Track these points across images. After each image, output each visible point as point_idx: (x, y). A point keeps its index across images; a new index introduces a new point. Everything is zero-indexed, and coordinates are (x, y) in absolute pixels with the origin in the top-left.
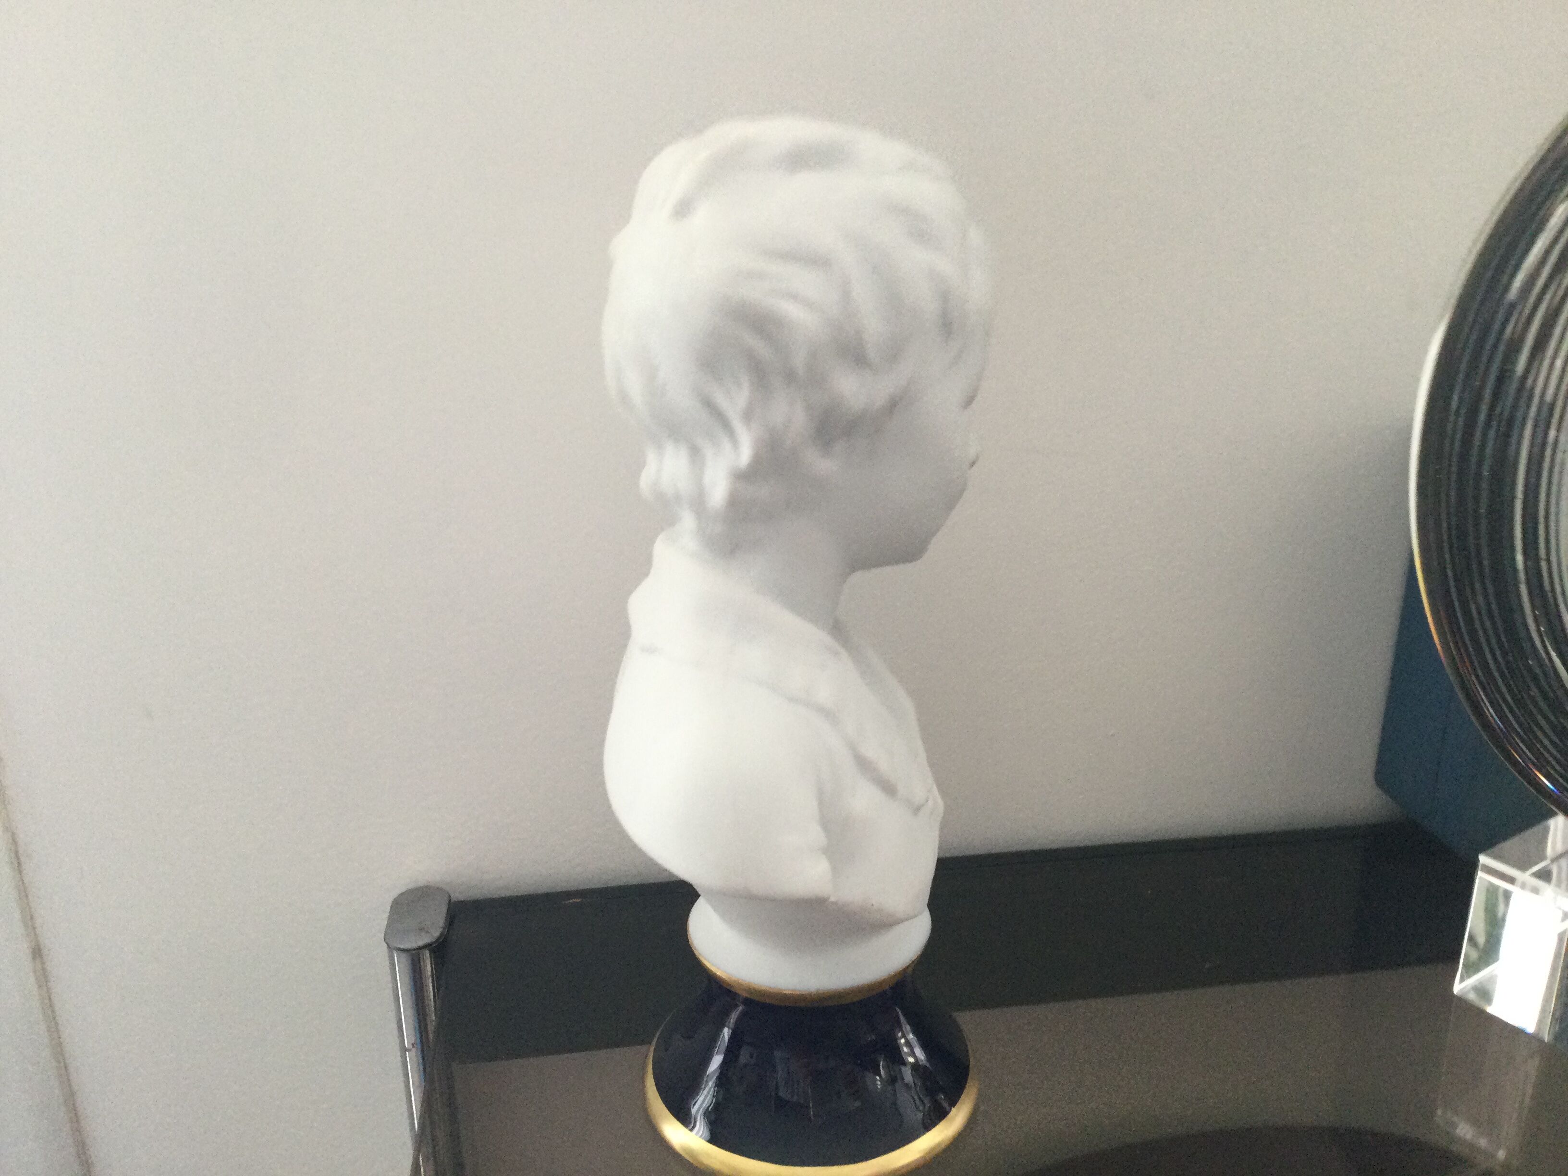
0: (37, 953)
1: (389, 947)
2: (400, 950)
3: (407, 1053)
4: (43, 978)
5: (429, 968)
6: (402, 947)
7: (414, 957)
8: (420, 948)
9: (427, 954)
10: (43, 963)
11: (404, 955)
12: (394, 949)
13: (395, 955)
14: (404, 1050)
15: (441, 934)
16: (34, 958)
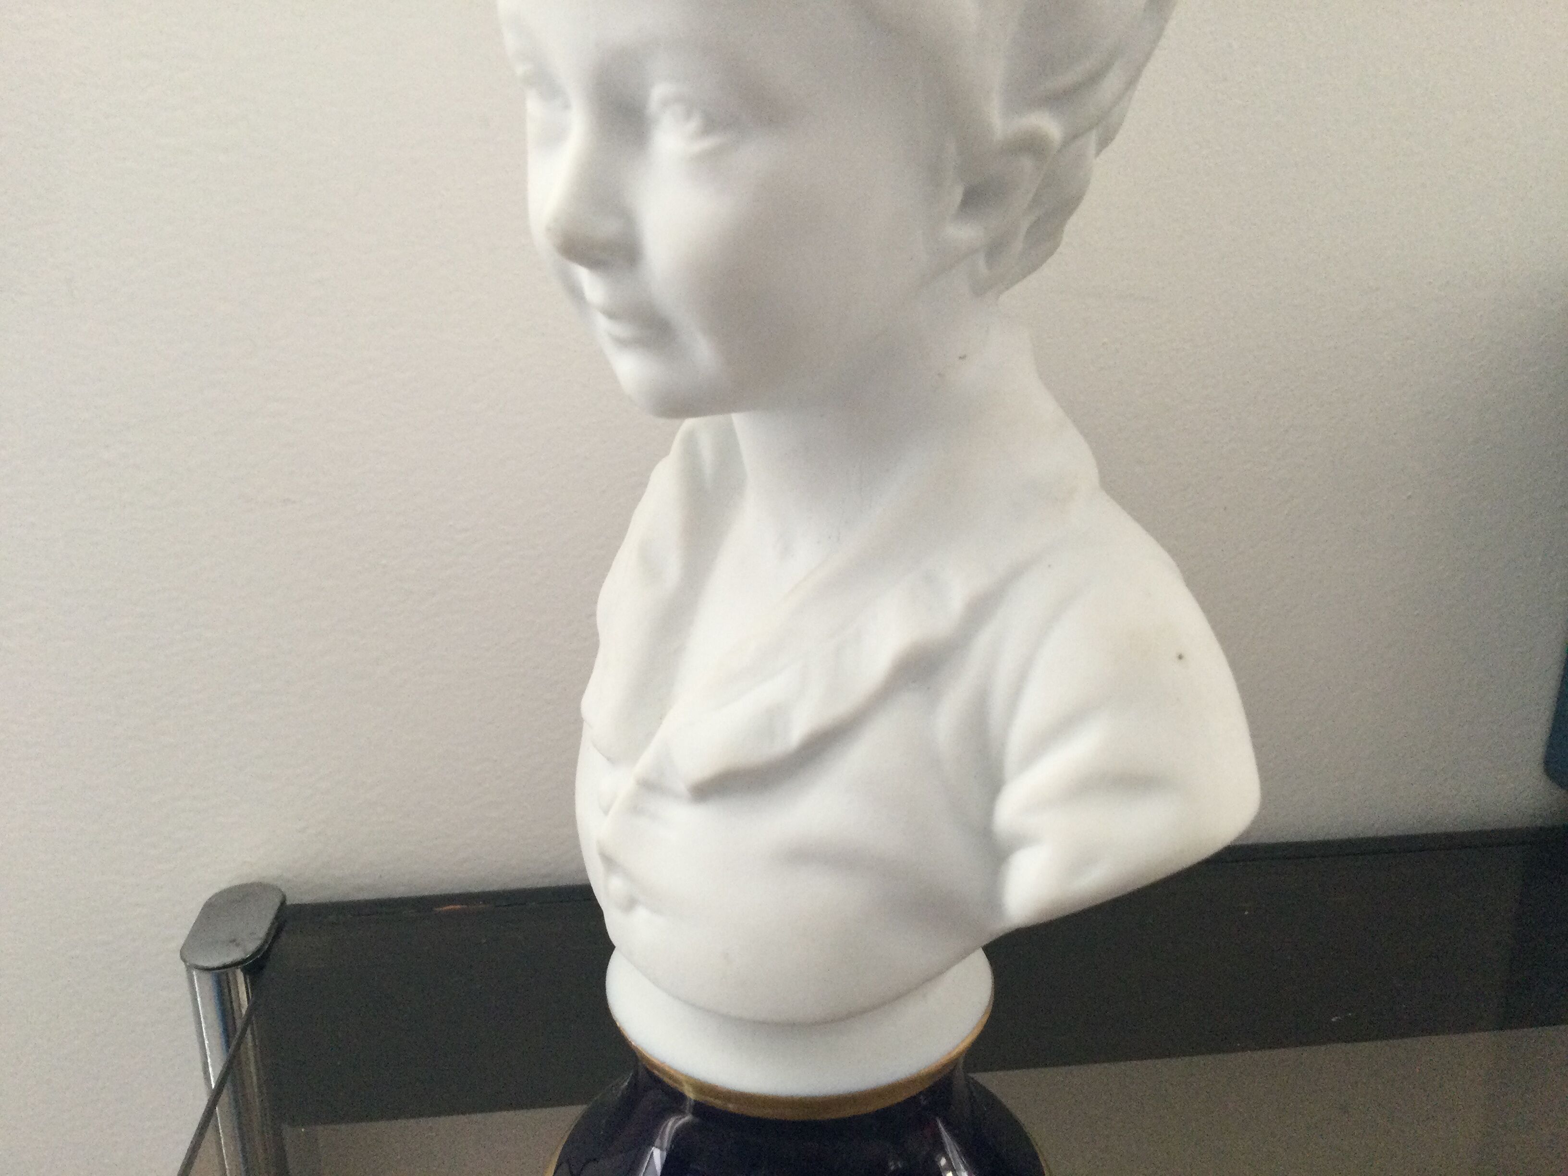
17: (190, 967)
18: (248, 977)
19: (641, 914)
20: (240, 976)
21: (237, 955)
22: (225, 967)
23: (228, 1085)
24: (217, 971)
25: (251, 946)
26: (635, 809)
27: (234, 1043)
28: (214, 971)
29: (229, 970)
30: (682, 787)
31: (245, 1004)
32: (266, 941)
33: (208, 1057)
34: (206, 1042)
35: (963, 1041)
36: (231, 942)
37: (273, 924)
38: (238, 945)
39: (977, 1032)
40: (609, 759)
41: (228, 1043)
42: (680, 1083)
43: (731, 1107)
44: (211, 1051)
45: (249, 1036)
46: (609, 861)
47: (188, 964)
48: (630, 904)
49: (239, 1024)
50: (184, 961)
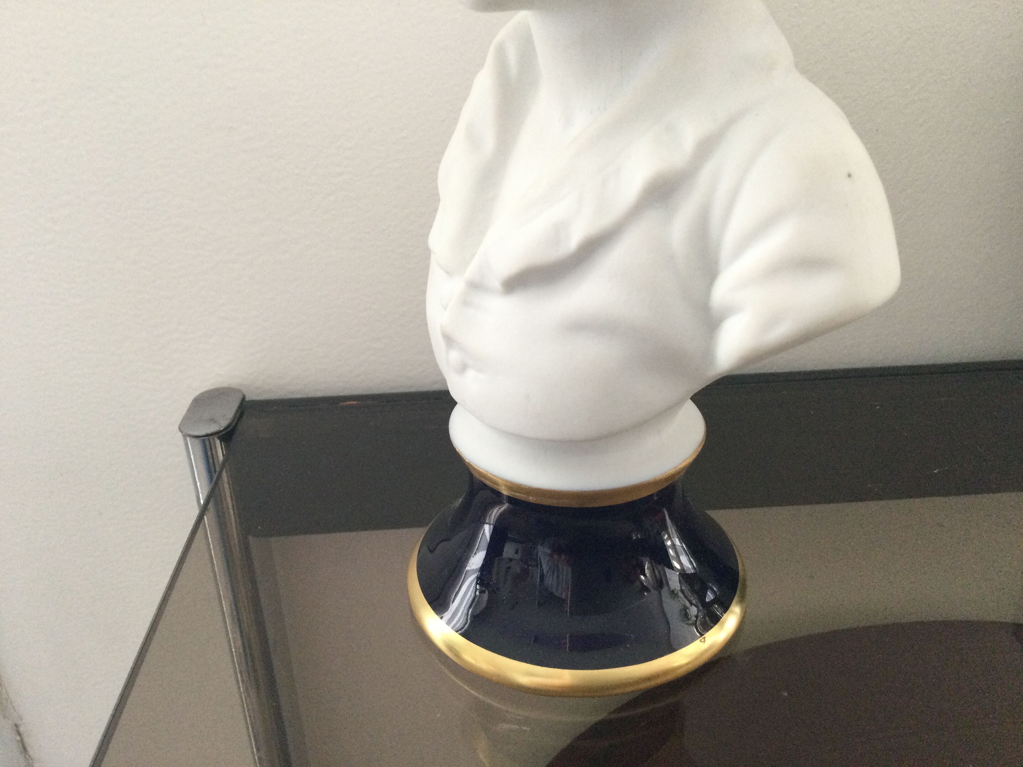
17: (185, 436)
18: (222, 443)
19: (471, 374)
20: (218, 442)
21: (214, 428)
22: (207, 435)
23: (212, 500)
24: (203, 438)
25: (222, 424)
26: (465, 303)
27: (215, 477)
28: (201, 438)
29: (211, 438)
30: (496, 284)
31: (221, 458)
32: (233, 421)
33: (200, 493)
34: (198, 484)
35: (684, 461)
36: (210, 420)
37: (237, 411)
38: (215, 422)
39: (694, 457)
40: (447, 272)
41: (211, 478)
42: (498, 485)
43: (531, 499)
44: (201, 489)
45: (224, 474)
46: (449, 340)
47: (184, 433)
48: (463, 368)
49: (218, 469)
50: (182, 432)
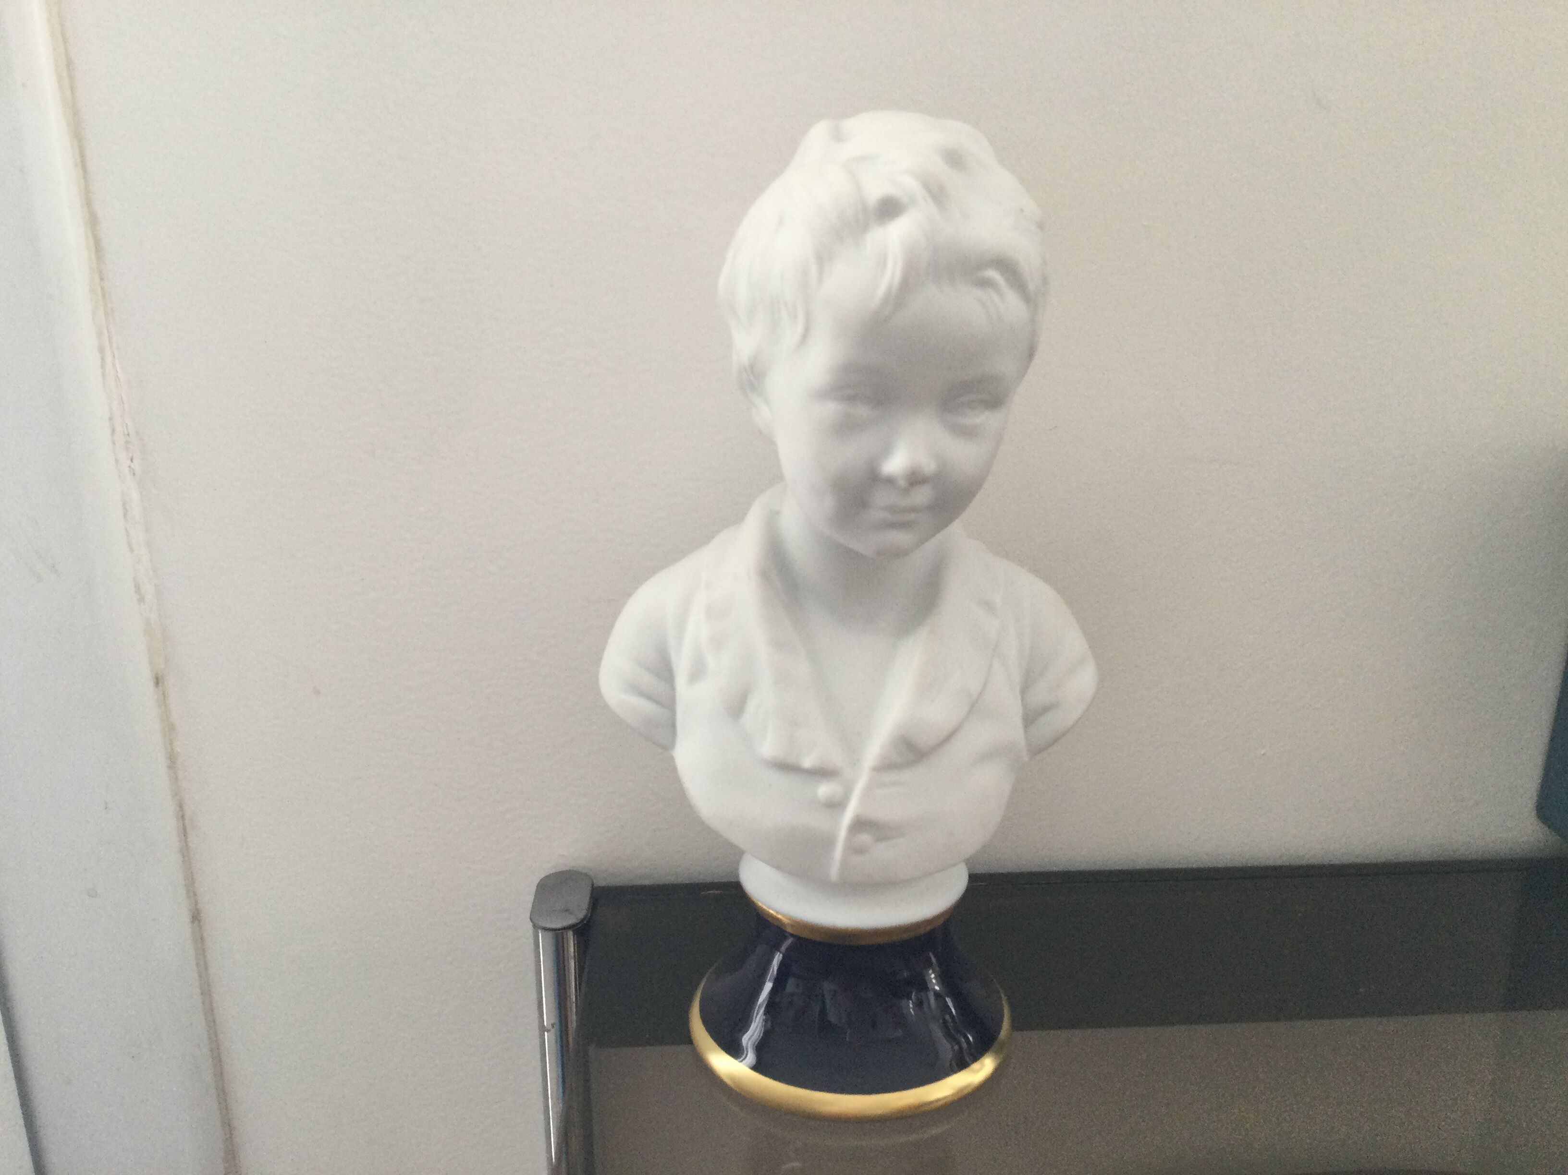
0: (196, 917)
1: (534, 926)
2: (545, 929)
3: (546, 1033)
4: (200, 940)
5: (572, 949)
6: (548, 926)
7: (558, 935)
8: (564, 928)
9: (570, 934)
10: (200, 927)
11: (550, 934)
12: (539, 928)
13: (540, 934)
14: (542, 1029)
15: (586, 916)
16: (193, 922)
